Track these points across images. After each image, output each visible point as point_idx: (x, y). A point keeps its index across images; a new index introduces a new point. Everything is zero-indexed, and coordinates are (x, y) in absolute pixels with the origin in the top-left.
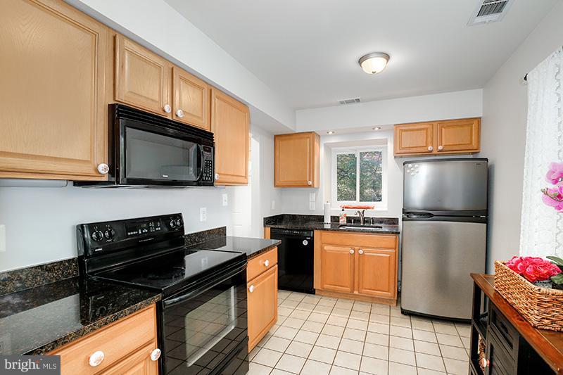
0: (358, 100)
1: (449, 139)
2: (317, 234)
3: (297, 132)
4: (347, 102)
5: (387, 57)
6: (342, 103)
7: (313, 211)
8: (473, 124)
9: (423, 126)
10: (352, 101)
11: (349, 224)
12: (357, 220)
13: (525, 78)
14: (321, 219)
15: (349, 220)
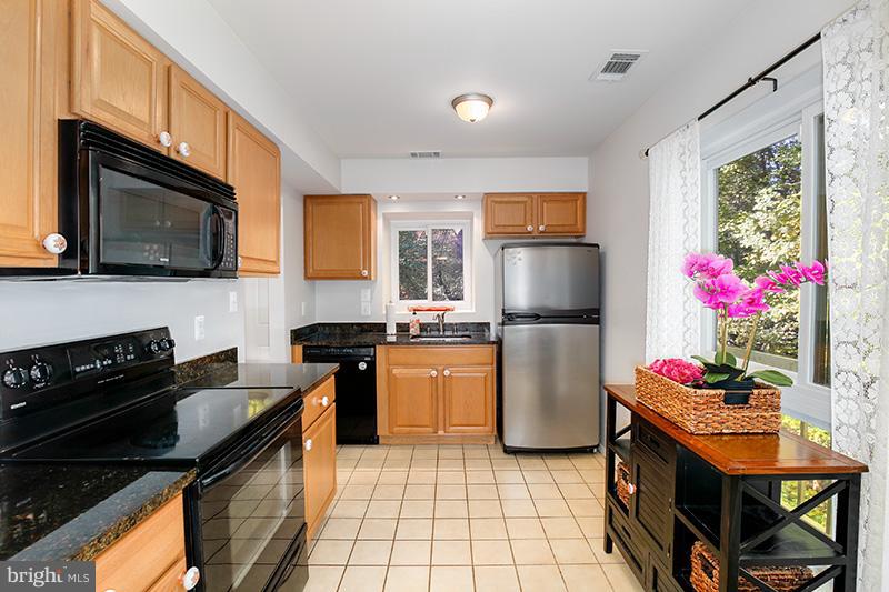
0: (437, 154)
1: (552, 217)
2: (380, 351)
3: (344, 193)
4: (422, 155)
5: (490, 101)
6: (414, 155)
7: (368, 316)
8: (576, 200)
9: (521, 199)
10: (429, 155)
11: (425, 334)
12: (435, 327)
13: (647, 154)
14: (381, 328)
15: (423, 327)
